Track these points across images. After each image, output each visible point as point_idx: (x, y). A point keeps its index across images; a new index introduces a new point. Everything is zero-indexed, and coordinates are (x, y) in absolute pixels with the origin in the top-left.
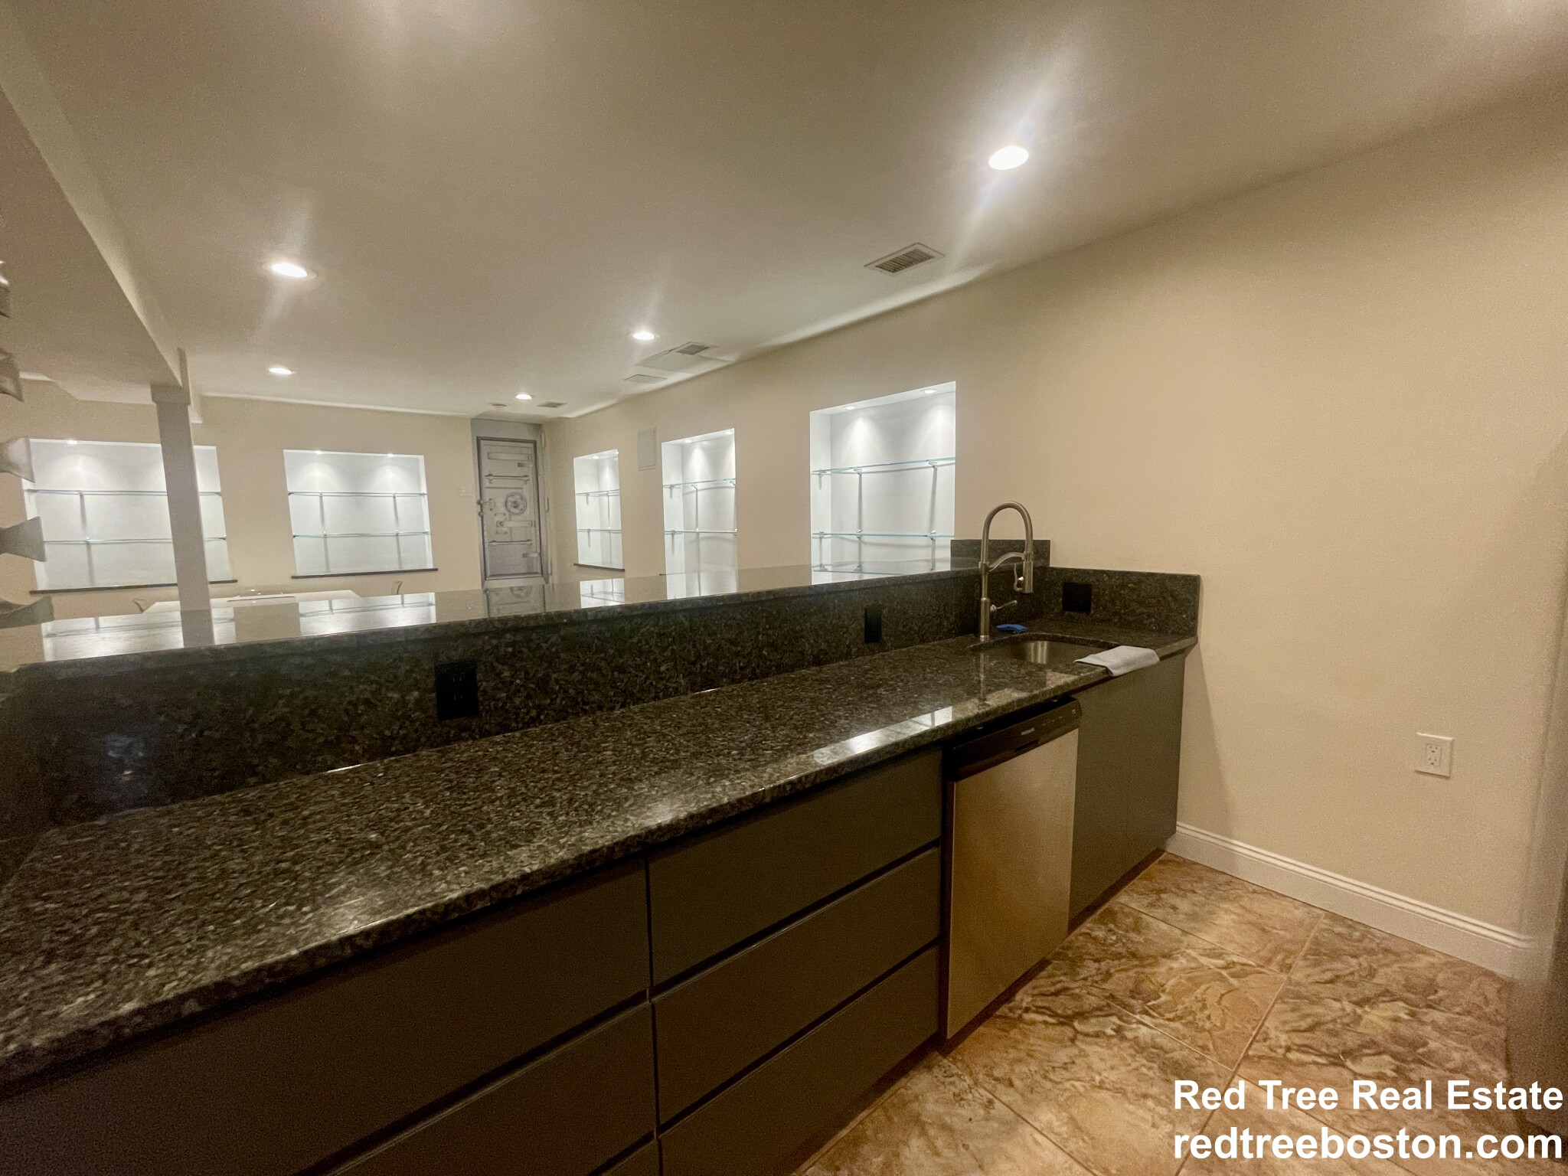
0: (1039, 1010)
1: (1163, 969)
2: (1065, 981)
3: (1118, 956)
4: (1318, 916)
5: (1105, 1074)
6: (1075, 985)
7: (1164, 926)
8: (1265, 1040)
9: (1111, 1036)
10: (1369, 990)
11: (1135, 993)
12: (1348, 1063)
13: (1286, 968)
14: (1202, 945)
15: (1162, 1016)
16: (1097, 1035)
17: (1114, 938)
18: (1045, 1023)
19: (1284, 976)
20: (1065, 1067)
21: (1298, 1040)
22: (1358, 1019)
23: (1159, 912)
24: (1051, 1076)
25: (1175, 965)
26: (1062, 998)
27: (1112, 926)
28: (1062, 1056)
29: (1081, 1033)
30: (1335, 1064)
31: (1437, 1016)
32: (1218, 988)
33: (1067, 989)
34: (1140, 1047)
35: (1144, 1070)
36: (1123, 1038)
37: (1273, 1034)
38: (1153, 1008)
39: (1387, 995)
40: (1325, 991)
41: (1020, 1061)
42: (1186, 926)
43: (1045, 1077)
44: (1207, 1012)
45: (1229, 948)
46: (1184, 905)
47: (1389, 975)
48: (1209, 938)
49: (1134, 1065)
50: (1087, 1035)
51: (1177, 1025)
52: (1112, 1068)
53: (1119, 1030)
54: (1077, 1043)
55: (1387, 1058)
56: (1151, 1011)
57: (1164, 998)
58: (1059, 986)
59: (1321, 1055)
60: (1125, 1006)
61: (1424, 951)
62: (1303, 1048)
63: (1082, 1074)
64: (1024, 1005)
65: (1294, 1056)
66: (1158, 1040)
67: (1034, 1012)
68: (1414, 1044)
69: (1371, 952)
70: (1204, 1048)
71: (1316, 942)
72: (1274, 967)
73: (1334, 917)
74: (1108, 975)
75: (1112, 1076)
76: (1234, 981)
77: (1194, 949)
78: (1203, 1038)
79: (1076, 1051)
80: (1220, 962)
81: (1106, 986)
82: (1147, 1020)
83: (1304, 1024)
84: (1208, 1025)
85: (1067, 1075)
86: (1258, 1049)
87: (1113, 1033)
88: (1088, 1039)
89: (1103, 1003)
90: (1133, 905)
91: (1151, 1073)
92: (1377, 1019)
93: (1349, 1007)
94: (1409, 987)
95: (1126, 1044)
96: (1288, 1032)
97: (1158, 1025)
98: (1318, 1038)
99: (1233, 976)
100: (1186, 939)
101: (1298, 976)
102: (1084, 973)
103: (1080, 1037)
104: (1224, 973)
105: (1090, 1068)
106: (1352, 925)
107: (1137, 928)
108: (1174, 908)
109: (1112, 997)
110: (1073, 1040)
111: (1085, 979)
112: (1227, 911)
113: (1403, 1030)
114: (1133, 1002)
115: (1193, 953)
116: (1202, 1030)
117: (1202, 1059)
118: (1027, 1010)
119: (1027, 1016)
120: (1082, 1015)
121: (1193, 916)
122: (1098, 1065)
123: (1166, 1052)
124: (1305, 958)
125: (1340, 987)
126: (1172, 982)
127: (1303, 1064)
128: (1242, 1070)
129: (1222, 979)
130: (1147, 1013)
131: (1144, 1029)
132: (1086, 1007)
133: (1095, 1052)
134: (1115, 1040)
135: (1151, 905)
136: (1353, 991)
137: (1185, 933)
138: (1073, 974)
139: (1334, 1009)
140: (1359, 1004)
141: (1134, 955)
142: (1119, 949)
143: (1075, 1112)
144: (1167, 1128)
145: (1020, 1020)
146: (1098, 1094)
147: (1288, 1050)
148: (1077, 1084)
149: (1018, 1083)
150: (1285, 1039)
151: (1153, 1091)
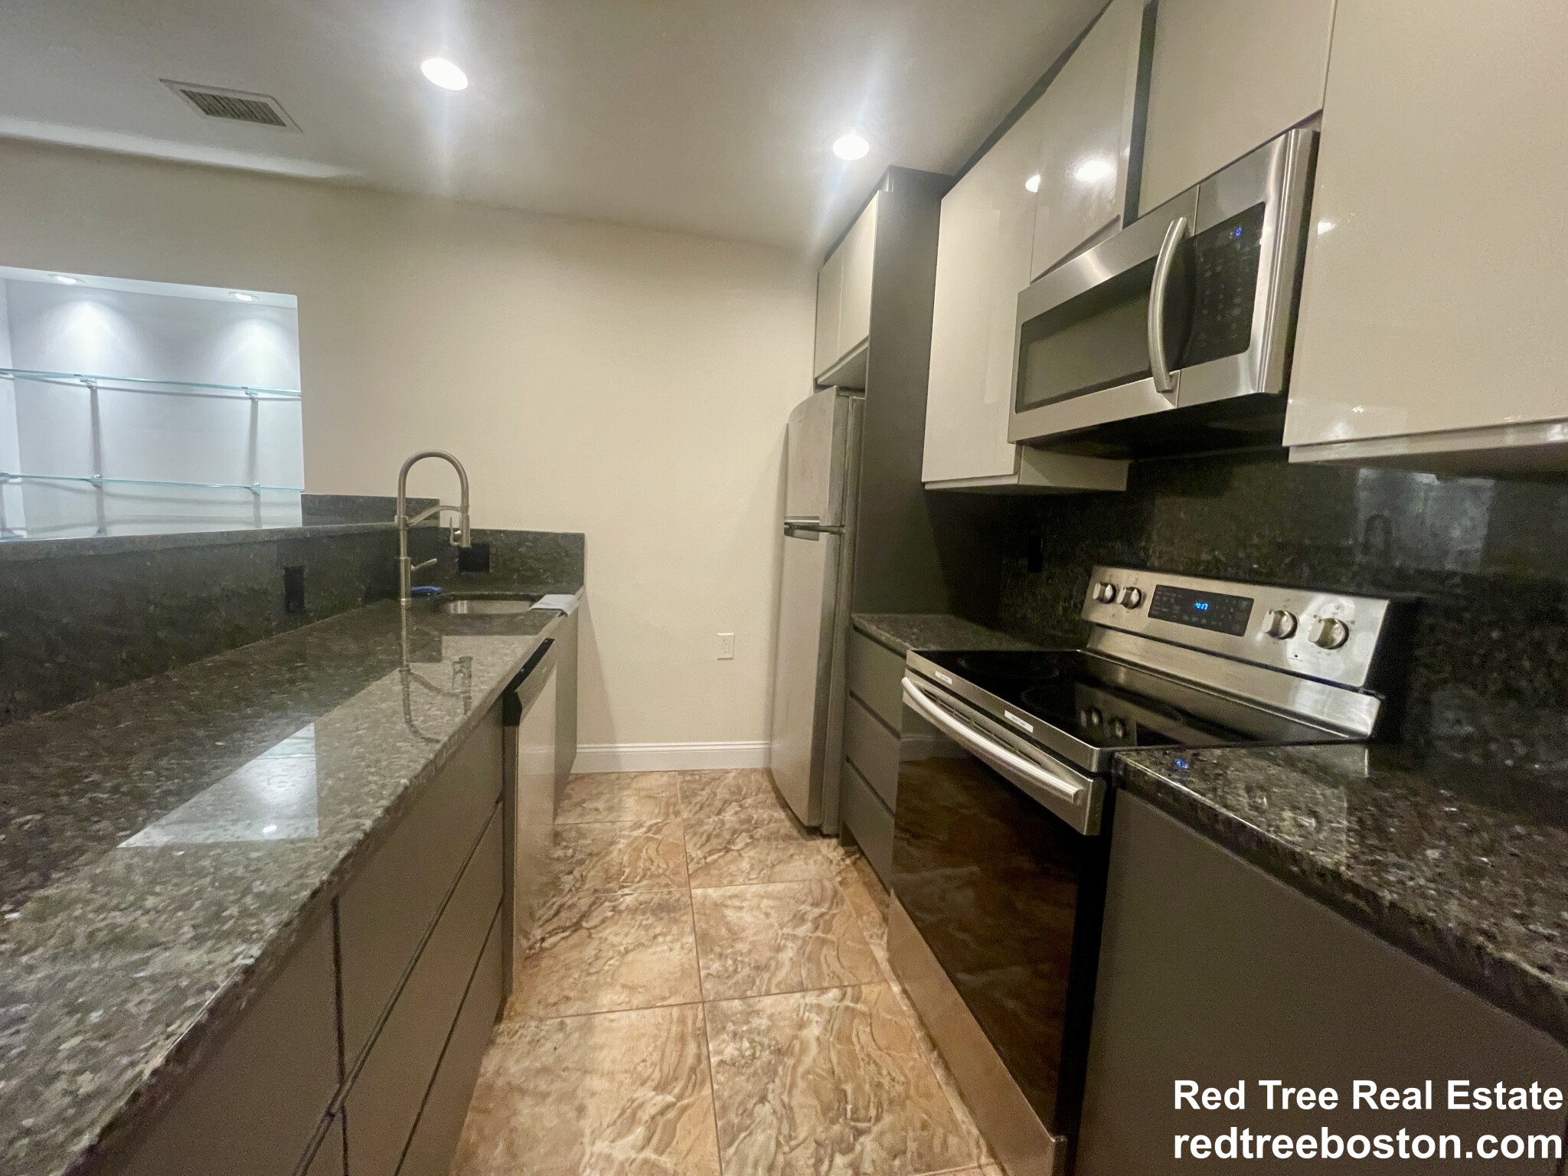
0: (552, 933)
1: (615, 853)
2: (558, 901)
3: (581, 862)
4: (675, 776)
5: (624, 942)
6: (566, 899)
7: (598, 825)
8: (692, 859)
9: (613, 916)
10: (718, 804)
11: (608, 879)
12: (733, 848)
13: (677, 814)
14: (629, 824)
15: (632, 882)
16: (603, 921)
17: (571, 851)
18: (563, 939)
19: (679, 819)
20: (597, 958)
21: (707, 848)
22: (723, 822)
23: (588, 818)
24: (593, 970)
25: (620, 846)
26: (563, 914)
27: (565, 844)
28: (590, 952)
29: (592, 928)
30: (727, 852)
31: (749, 801)
32: (653, 846)
33: (561, 906)
34: (633, 911)
35: (644, 923)
36: (620, 912)
37: (694, 854)
38: (624, 881)
39: (726, 802)
40: (701, 815)
41: (563, 977)
42: (610, 818)
43: (589, 974)
44: (655, 864)
45: (644, 818)
46: (600, 805)
47: (722, 793)
48: (628, 818)
49: (637, 924)
50: (596, 927)
51: (645, 882)
52: (627, 935)
53: (614, 909)
54: (593, 936)
55: (744, 834)
56: (625, 884)
57: (627, 870)
58: (555, 907)
59: (720, 851)
60: (607, 891)
61: (727, 772)
62: (710, 853)
63: (611, 954)
64: (539, 937)
65: (709, 860)
66: (641, 898)
67: (549, 937)
68: (749, 820)
69: (708, 783)
70: (667, 885)
71: (683, 792)
72: (672, 817)
73: (683, 773)
74: (583, 878)
75: (630, 939)
76: (659, 837)
77: (624, 830)
78: (663, 881)
79: (597, 943)
80: (644, 829)
81: (587, 886)
82: (626, 891)
83: (704, 837)
84: (661, 871)
85: (602, 962)
86: (692, 867)
87: (611, 913)
88: (599, 928)
89: (593, 899)
90: (570, 821)
91: (650, 922)
92: (729, 816)
93: (716, 819)
94: (733, 793)
95: (624, 915)
96: (699, 849)
97: (637, 888)
98: (714, 842)
99: (656, 833)
100: (619, 824)
101: (685, 815)
102: (567, 887)
103: (592, 931)
104: (650, 835)
105: (613, 946)
106: (692, 773)
107: (582, 835)
108: (596, 810)
109: (596, 891)
110: (590, 936)
111: (570, 890)
112: (628, 796)
113: (743, 816)
114: (611, 885)
115: (627, 833)
116: (659, 876)
117: (670, 893)
118: (543, 940)
119: (546, 945)
120: (584, 916)
121: (611, 809)
122: (616, 940)
123: (650, 903)
124: (683, 803)
125: (707, 810)
126: (626, 858)
127: (715, 861)
128: (693, 884)
129: (649, 839)
130: (623, 887)
131: (628, 899)
132: (584, 909)
133: (608, 932)
134: (616, 917)
135: (581, 815)
136: (713, 809)
137: (613, 822)
138: (559, 892)
139: (711, 822)
140: (719, 813)
141: (591, 855)
142: (579, 856)
143: (622, 981)
144: (677, 946)
145: (542, 950)
146: (630, 957)
147: (705, 858)
148: (611, 962)
149: (572, 994)
150: (699, 853)
151: (658, 930)
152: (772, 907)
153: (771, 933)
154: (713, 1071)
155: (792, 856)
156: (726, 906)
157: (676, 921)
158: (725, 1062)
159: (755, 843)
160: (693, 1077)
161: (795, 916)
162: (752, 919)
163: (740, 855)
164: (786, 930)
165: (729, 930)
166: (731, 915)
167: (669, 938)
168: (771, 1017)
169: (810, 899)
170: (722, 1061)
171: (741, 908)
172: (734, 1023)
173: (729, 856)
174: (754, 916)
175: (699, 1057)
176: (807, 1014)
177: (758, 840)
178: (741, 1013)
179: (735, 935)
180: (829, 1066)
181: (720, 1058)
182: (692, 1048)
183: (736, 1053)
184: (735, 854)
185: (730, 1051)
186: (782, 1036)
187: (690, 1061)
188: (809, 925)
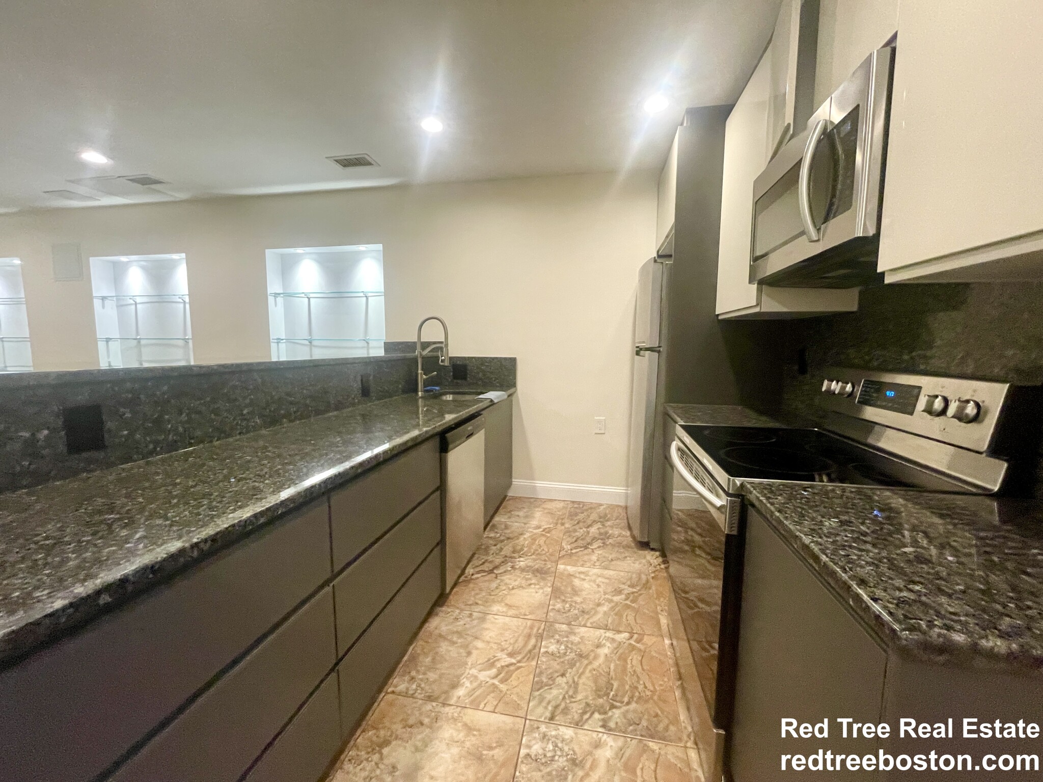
0: (478, 572)
1: (522, 539)
2: (486, 558)
3: (502, 541)
4: (568, 504)
5: (513, 584)
6: (489, 558)
7: (516, 524)
8: (564, 549)
9: (510, 571)
10: (589, 522)
11: (514, 552)
12: (590, 547)
13: (563, 524)
14: (533, 526)
15: (527, 555)
16: (505, 572)
17: (499, 535)
18: (482, 576)
19: (563, 527)
20: (497, 588)
21: (573, 545)
22: (588, 533)
23: (513, 519)
24: (492, 594)
25: (525, 536)
26: (486, 564)
27: (496, 530)
28: (494, 585)
30: (586, 549)
31: (609, 523)
32: (544, 539)
33: (486, 560)
34: (523, 570)
35: (527, 576)
36: (516, 569)
37: (565, 547)
38: (522, 554)
39: (594, 522)
40: (577, 527)
41: (477, 594)
42: (525, 521)
43: (491, 595)
44: (542, 548)
45: (543, 523)
46: (521, 514)
47: (594, 516)
48: (534, 523)
49: (522, 576)
50: (501, 573)
51: (534, 557)
52: (515, 580)
53: (512, 567)
54: (498, 578)
55: (600, 541)
57: (525, 549)
58: (483, 561)
59: (581, 547)
60: (511, 557)
61: (601, 505)
62: (576, 548)
63: (504, 588)
64: (471, 573)
65: (574, 551)
66: (528, 565)
67: (476, 574)
68: (606, 533)
69: (587, 510)
70: (545, 560)
71: (570, 512)
72: (559, 525)
73: (573, 502)
74: (501, 549)
75: (517, 583)
76: (548, 535)
77: (530, 528)
78: (543, 557)
79: (499, 581)
80: (541, 530)
81: (502, 553)
82: (522, 559)
83: (574, 540)
84: (544, 552)
85: (498, 591)
86: (563, 553)
87: (511, 569)
88: (502, 575)
89: (503, 560)
90: (503, 520)
91: (529, 577)
92: (593, 530)
93: (585, 530)
94: (600, 517)
95: (516, 571)
96: (570, 545)
97: (527, 559)
98: (580, 543)
99: (548, 532)
100: (528, 525)
101: (567, 525)
102: (492, 552)
103: (499, 575)
104: (544, 533)
105: (506, 584)
106: (579, 503)
107: (507, 527)
108: (518, 516)
109: (506, 556)
110: (496, 578)
111: (493, 554)
112: (537, 511)
113: (602, 531)
114: (514, 555)
115: (530, 530)
116: (542, 555)
117: (545, 564)
118: (473, 575)
119: (474, 577)
120: (496, 567)
121: (526, 517)
122: (508, 581)
123: (533, 567)
124: (568, 518)
125: (581, 524)
126: (527, 542)
127: (577, 552)
128: (559, 563)
129: (543, 535)
130: (521, 557)
131: (522, 563)
132: (497, 564)
133: (506, 578)
134: (512, 571)
135: (510, 518)
136: (585, 524)
137: (525, 524)
138: (487, 554)
139: (581, 532)
140: (588, 527)
141: (508, 538)
142: (502, 538)
143: (507, 602)
144: (541, 591)
145: (472, 579)
146: (513, 592)
147: (571, 550)
148: (504, 592)
149: (480, 602)
150: (569, 547)
151: (533, 581)
152: (603, 583)
153: (597, 596)
154: (540, 655)
155: (626, 557)
156: (576, 577)
157: (544, 579)
158: (548, 653)
159: (605, 546)
160: (529, 655)
161: (615, 590)
162: (589, 587)
163: (593, 552)
164: (607, 596)
165: (573, 589)
166: (577, 582)
167: (537, 587)
168: (582, 638)
169: (629, 583)
170: (547, 652)
171: (584, 580)
172: (560, 635)
173: (586, 552)
174: (590, 585)
175: (535, 646)
176: (604, 641)
177: (607, 545)
178: (565, 631)
179: (576, 592)
180: (608, 670)
181: (546, 650)
182: (533, 641)
183: (556, 650)
184: (590, 550)
185: (553, 648)
186: (584, 649)
187: (530, 647)
188: (623, 596)
